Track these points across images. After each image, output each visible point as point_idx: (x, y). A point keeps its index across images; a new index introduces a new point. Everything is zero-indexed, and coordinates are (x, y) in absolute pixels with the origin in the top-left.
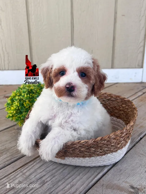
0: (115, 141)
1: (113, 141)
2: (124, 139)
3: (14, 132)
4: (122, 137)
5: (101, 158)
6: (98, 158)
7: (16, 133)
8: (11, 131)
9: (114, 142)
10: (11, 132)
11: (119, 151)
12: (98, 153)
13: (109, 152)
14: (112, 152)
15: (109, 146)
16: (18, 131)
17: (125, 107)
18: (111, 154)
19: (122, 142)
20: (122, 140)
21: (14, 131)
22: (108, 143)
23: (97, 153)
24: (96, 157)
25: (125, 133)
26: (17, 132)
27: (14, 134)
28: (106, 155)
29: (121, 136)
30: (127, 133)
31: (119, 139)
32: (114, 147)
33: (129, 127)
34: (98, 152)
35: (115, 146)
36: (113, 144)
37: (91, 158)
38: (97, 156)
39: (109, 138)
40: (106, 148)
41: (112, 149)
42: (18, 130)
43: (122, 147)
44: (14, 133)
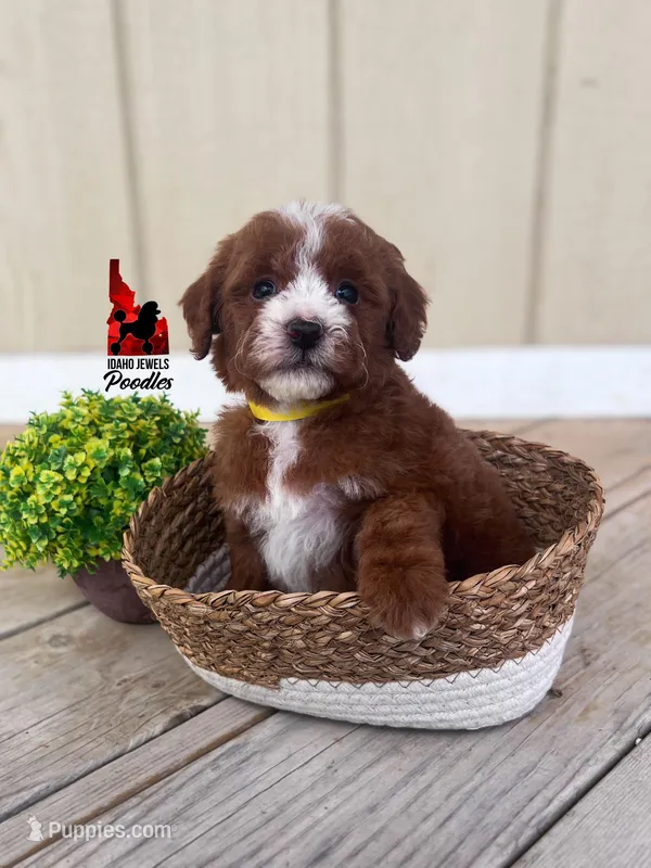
0: (485, 612)
1: (479, 611)
2: (529, 609)
3: (37, 655)
4: (518, 599)
5: (429, 689)
6: (417, 686)
7: (46, 660)
8: (19, 648)
9: (483, 614)
10: (19, 656)
11: (509, 665)
12: (413, 661)
13: (461, 661)
14: (477, 664)
15: (459, 632)
16: (53, 650)
17: (562, 493)
18: (474, 673)
19: (518, 624)
20: (518, 613)
21: (38, 650)
22: (457, 616)
23: (409, 659)
24: (407, 683)
25: (534, 583)
26: (51, 656)
27: (34, 665)
28: (451, 678)
29: (514, 591)
30: (542, 582)
31: (503, 606)
32: (485, 641)
33: (552, 557)
34: (412, 655)
35: (485, 635)
36: (476, 627)
37: (388, 685)
38: (410, 677)
39: (460, 594)
40: (445, 639)
41: (474, 651)
42: (56, 646)
43: (524, 649)
44: (36, 662)
